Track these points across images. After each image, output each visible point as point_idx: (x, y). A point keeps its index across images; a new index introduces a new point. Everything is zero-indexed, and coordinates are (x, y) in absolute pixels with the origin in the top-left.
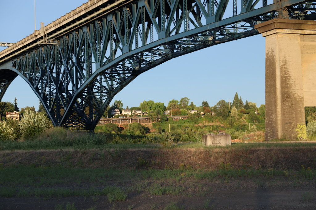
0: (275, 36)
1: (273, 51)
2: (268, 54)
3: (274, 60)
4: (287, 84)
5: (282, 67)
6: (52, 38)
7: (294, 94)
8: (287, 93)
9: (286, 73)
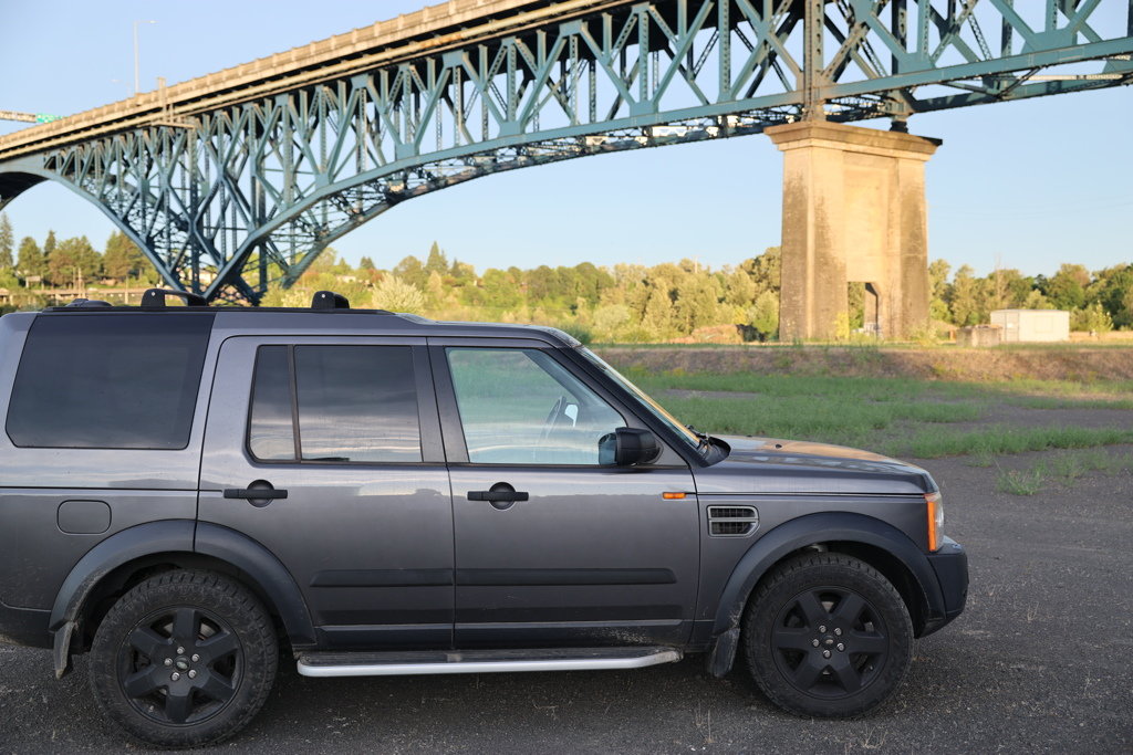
0: (806, 151)
1: (801, 178)
2: (790, 183)
3: (803, 195)
4: (824, 240)
5: (818, 209)
6: (181, 113)
7: (833, 259)
8: (824, 256)
9: (822, 219)
